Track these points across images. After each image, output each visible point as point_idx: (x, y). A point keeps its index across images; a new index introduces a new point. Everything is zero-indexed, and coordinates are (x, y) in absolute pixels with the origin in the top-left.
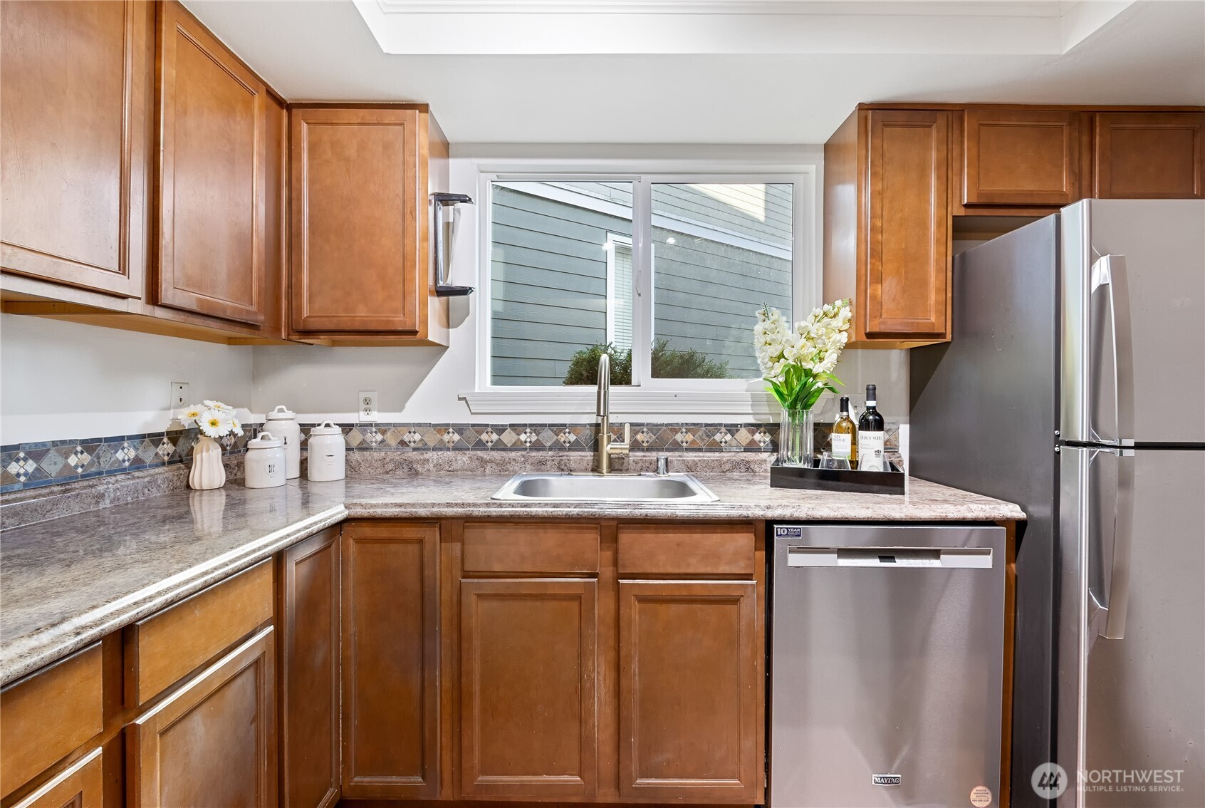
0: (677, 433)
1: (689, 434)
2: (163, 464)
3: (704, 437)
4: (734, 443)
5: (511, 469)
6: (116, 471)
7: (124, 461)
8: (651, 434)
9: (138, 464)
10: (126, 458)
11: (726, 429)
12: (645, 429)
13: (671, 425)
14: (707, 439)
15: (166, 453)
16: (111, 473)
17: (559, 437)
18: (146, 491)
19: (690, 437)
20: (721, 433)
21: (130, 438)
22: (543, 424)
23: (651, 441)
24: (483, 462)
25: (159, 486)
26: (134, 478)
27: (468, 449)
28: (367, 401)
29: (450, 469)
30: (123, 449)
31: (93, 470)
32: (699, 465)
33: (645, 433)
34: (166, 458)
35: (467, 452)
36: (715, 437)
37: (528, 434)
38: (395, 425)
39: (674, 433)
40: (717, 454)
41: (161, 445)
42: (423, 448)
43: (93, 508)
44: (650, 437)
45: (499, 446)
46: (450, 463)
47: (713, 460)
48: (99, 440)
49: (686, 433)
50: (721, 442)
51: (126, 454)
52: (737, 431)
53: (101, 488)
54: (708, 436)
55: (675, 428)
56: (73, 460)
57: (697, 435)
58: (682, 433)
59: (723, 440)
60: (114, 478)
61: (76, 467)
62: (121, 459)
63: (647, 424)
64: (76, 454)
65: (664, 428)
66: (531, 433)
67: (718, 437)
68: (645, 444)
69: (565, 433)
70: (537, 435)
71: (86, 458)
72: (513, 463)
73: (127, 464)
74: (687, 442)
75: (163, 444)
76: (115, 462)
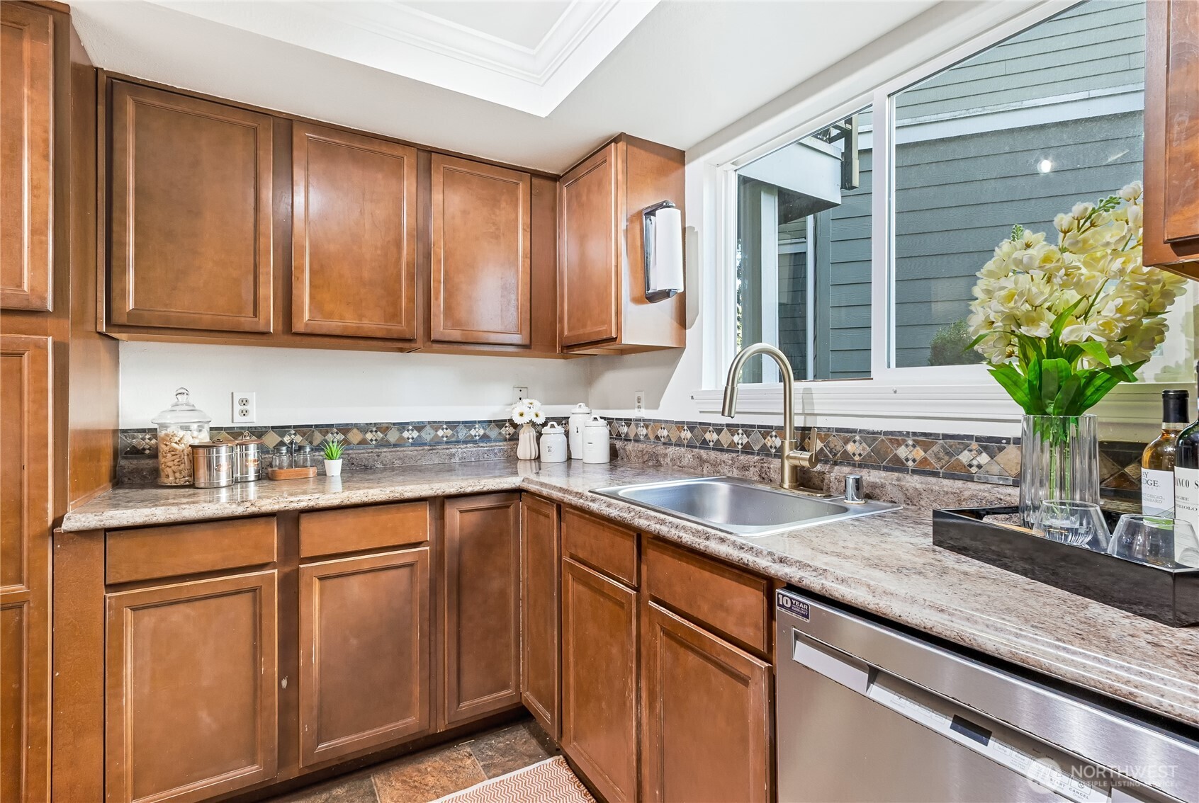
0: (899, 445)
1: (918, 448)
2: (506, 440)
3: (942, 455)
4: (995, 469)
5: (721, 471)
6: (469, 441)
7: (476, 436)
8: (864, 444)
9: (485, 438)
10: (477, 434)
11: (980, 445)
12: (857, 438)
13: (892, 433)
14: (947, 458)
15: (508, 433)
16: (466, 442)
17: (766, 440)
18: (486, 455)
19: (919, 453)
20: (971, 451)
21: (479, 422)
22: (752, 425)
23: (864, 454)
24: (702, 461)
25: (496, 454)
26: (479, 446)
27: (696, 447)
28: (639, 400)
29: (681, 465)
30: (475, 429)
31: (454, 439)
32: (923, 496)
33: (857, 443)
34: (508, 436)
35: (694, 450)
36: (960, 457)
37: (740, 435)
38: (655, 421)
39: (895, 446)
40: (959, 484)
41: (504, 428)
42: (668, 444)
43: (446, 461)
44: (864, 449)
45: (718, 447)
46: (680, 458)
47: (947, 493)
48: (459, 422)
49: (914, 446)
50: (971, 466)
51: (478, 431)
52: (1001, 449)
53: (453, 451)
54: (947, 453)
55: (897, 438)
56: (440, 433)
57: (930, 451)
58: (907, 446)
59: (975, 462)
60: (465, 446)
61: (443, 437)
62: (473, 434)
63: (861, 431)
64: (443, 429)
65: (882, 437)
66: (742, 434)
67: (965, 457)
68: (857, 458)
69: (771, 437)
70: (748, 437)
71: (449, 432)
72: (723, 465)
73: (477, 438)
74: (914, 461)
75: (506, 427)
76: (469, 436)
